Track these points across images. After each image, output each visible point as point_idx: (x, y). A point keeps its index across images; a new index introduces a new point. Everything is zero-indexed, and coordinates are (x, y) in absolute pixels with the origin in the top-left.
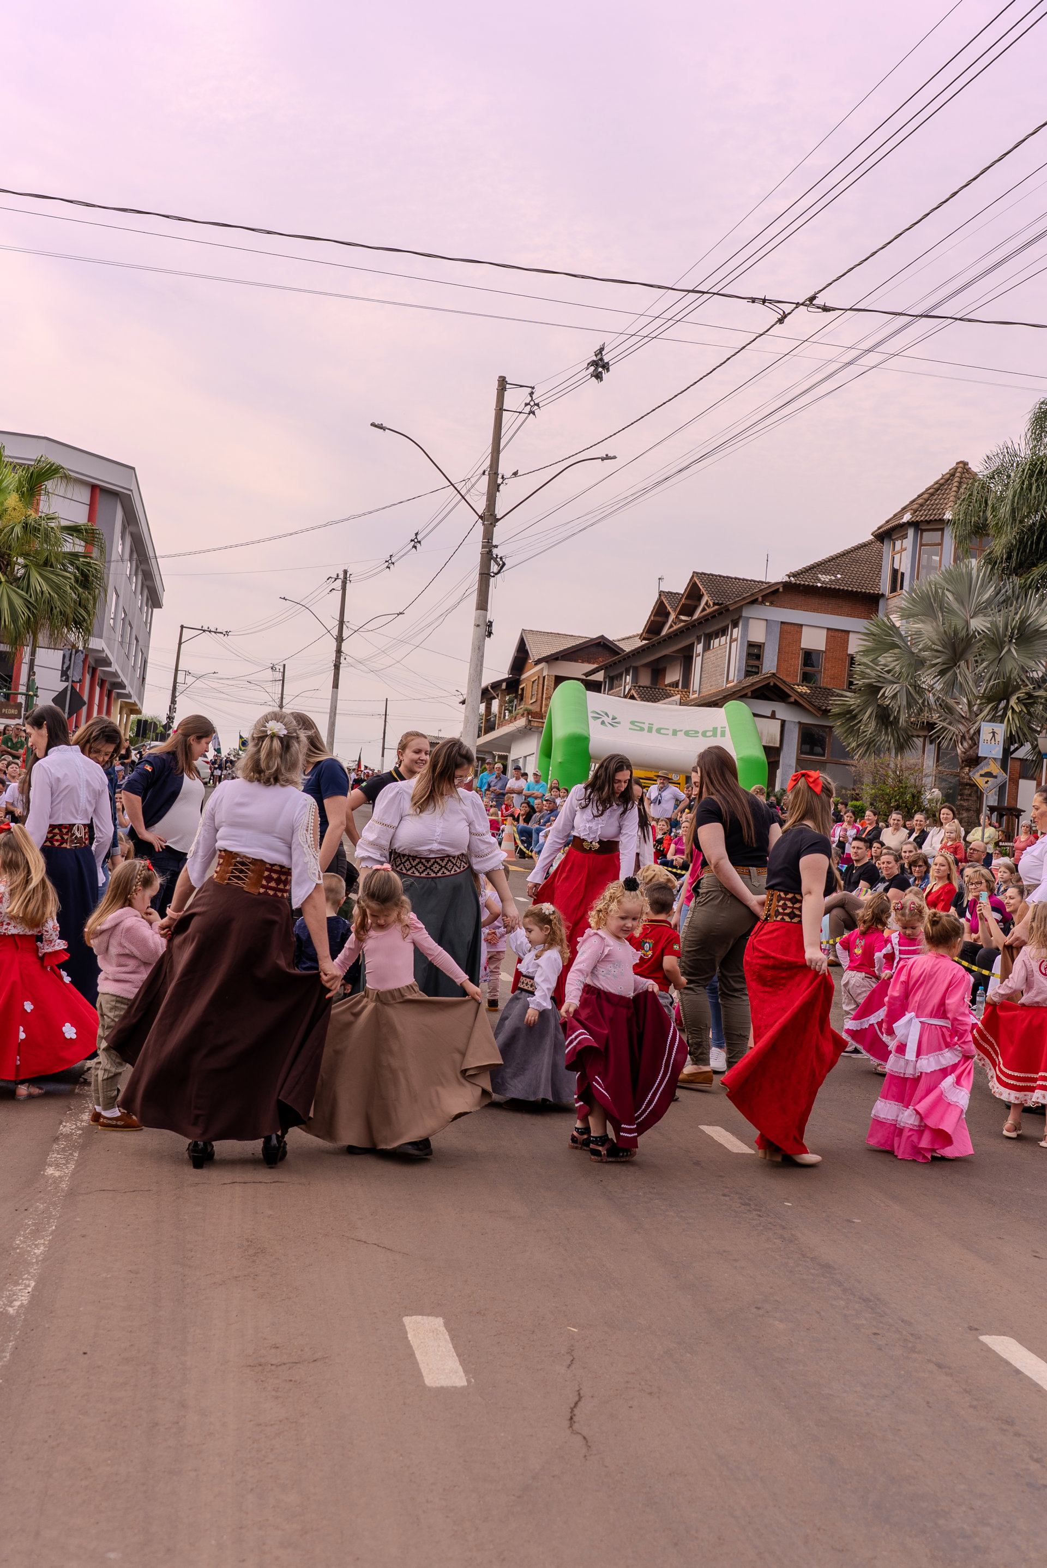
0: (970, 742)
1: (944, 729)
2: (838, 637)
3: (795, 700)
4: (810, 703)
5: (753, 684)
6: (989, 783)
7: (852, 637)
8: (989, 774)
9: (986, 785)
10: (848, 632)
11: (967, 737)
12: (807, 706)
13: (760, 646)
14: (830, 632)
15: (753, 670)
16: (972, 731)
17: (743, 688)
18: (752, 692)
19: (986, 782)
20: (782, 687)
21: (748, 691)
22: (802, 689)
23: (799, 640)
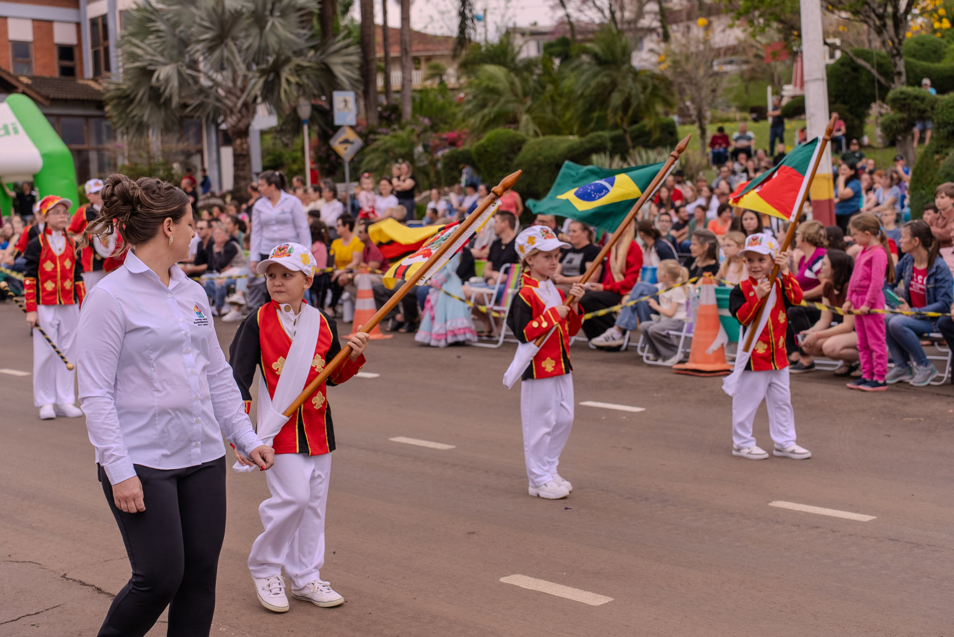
0: (239, 116)
1: (201, 105)
2: (43, 27)
3: (23, 91)
4: (38, 93)
6: (349, 150)
7: (57, 27)
8: (346, 141)
9: (346, 152)
10: (51, 22)
11: (236, 110)
12: (37, 96)
14: (34, 22)
16: (240, 103)
19: (346, 149)
22: (25, 80)
23: (5, 32)
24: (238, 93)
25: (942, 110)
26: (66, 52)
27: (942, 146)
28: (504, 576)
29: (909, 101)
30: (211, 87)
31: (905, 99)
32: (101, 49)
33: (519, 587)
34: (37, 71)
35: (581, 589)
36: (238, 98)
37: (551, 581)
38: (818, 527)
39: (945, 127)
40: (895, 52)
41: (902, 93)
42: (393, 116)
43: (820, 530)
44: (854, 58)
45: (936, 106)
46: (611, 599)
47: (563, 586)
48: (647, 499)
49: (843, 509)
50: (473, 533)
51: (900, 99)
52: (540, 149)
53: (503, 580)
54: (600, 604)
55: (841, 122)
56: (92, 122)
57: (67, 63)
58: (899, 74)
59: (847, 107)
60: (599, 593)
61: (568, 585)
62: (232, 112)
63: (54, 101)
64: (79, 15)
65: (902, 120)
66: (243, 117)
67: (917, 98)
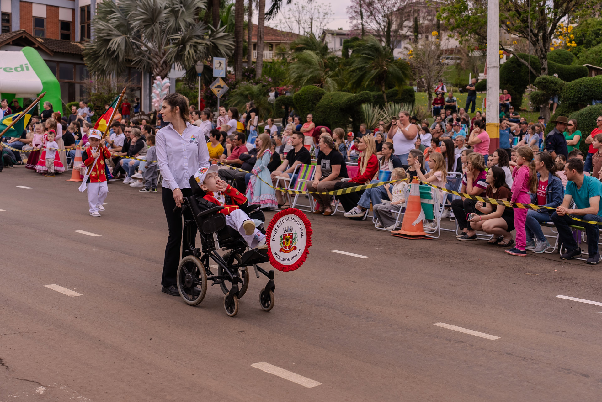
0: (161, 68)
1: (141, 61)
2: (53, 10)
3: (38, 46)
4: (46, 48)
5: (12, 37)
6: (220, 91)
7: (61, 11)
8: (219, 87)
9: (219, 93)
10: (58, 7)
11: (159, 65)
12: (45, 50)
13: (8, 15)
14: (48, 7)
15: (6, 28)
16: (161, 62)
17: (7, 39)
18: (13, 41)
19: (218, 91)
20: (30, 38)
21: (10, 41)
22: (40, 40)
23: (31, 12)
24: (162, 55)
25: (567, 90)
26: (66, 26)
27: (565, 112)
28: (254, 363)
29: (547, 84)
30: (146, 51)
31: (545, 82)
32: (86, 25)
33: (262, 371)
34: (47, 35)
35: (302, 375)
36: (162, 58)
37: (284, 369)
38: (462, 342)
39: (568, 100)
40: (542, 56)
41: (544, 79)
42: (252, 75)
43: (463, 344)
44: (519, 58)
45: (563, 88)
46: (320, 384)
47: (291, 372)
48: (358, 316)
49: (480, 331)
50: (243, 331)
51: (543, 83)
52: (332, 99)
53: (254, 365)
54: (312, 387)
55: (509, 95)
56: (78, 67)
57: (65, 32)
58: (544, 69)
59: (514, 87)
60: (313, 379)
61: (294, 372)
62: (157, 66)
63: (56, 54)
64: (74, 5)
65: (543, 95)
66: (163, 69)
67: (552, 82)
